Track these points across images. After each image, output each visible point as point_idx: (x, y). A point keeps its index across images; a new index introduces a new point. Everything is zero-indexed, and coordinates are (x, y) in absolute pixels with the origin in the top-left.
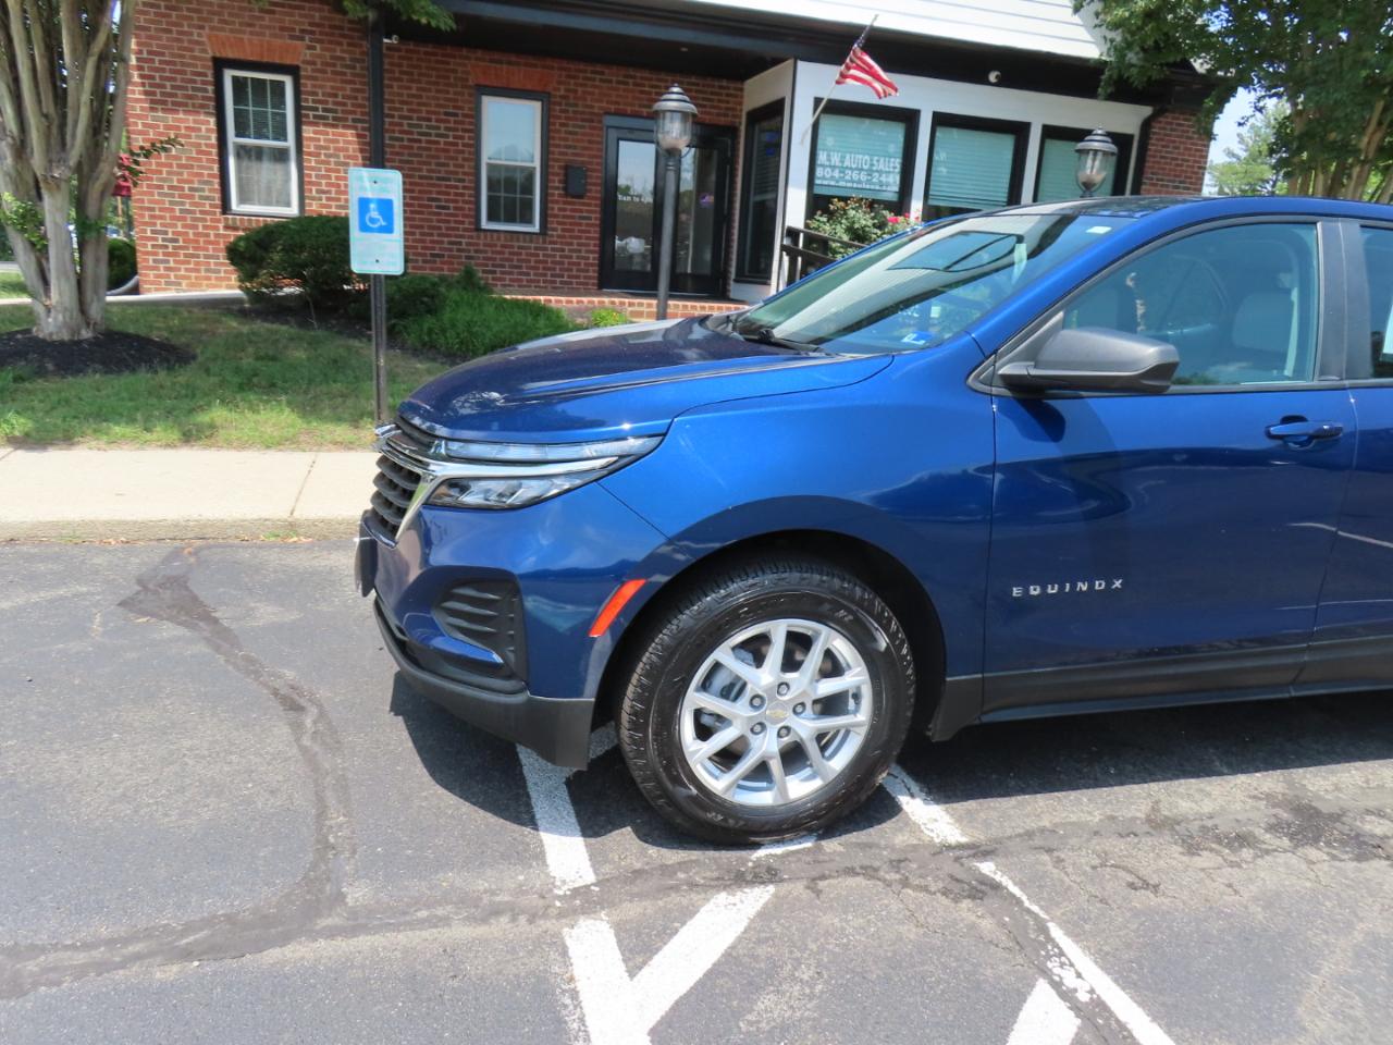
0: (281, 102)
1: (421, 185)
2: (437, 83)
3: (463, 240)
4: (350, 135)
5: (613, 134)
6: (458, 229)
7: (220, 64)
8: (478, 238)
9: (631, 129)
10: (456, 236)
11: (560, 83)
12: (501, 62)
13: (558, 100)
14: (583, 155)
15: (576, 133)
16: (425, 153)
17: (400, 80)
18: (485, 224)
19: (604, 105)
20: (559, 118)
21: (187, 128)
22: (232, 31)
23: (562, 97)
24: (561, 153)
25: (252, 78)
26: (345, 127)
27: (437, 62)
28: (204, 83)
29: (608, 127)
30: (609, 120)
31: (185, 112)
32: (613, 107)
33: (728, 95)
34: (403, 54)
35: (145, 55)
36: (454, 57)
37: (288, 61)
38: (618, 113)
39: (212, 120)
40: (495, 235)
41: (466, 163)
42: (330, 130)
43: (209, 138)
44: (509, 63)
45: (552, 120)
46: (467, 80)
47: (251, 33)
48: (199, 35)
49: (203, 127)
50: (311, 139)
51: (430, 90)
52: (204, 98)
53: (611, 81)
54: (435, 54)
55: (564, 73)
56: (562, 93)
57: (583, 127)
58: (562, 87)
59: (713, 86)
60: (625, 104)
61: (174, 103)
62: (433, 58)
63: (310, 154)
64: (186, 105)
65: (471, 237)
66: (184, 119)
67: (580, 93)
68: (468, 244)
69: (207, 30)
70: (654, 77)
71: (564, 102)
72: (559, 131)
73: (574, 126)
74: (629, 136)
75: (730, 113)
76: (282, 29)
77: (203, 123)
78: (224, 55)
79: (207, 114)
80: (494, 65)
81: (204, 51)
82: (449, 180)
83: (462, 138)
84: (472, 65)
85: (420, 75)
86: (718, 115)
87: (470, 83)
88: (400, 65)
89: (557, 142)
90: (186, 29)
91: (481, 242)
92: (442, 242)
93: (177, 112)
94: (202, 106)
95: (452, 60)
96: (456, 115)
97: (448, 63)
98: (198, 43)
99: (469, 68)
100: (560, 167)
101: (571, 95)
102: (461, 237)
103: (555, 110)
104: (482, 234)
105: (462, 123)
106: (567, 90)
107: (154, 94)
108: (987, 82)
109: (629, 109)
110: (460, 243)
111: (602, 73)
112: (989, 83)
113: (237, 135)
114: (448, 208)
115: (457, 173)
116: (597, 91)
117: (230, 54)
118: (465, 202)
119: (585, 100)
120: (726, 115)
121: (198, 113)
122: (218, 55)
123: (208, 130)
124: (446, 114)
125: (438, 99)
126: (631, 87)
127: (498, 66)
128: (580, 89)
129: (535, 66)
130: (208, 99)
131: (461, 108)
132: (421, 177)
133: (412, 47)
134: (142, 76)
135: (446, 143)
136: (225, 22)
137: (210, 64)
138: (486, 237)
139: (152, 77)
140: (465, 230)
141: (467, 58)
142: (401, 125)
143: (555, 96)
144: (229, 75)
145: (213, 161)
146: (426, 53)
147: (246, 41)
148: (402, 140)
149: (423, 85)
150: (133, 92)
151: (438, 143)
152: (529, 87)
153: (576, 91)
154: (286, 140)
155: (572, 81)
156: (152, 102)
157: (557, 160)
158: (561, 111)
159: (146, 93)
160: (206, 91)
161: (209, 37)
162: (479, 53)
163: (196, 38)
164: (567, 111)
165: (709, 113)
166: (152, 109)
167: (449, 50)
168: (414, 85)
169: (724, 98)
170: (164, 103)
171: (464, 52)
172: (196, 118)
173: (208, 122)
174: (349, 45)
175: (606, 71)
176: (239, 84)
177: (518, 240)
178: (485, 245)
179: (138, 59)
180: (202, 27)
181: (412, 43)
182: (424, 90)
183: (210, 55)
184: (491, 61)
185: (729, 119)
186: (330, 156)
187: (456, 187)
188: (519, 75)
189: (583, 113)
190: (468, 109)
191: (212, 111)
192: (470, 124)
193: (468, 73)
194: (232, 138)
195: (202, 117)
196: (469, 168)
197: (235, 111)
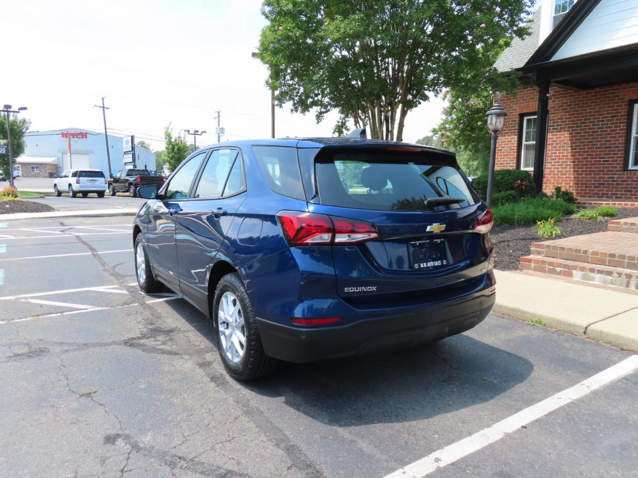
1: (597, 151)
2: (609, 104)
3: (616, 176)
4: (566, 134)
6: (613, 171)
7: (522, 116)
8: (623, 174)
10: (612, 174)
16: (599, 137)
18: (630, 167)
21: (508, 141)
22: (526, 102)
26: (564, 131)
27: (610, 93)
28: (515, 124)
31: (508, 136)
34: (593, 94)
36: (618, 89)
39: (516, 137)
40: (633, 172)
41: (620, 138)
42: (558, 133)
43: (514, 144)
46: (624, 98)
47: (533, 102)
48: (516, 107)
49: (513, 140)
50: (551, 138)
51: (604, 107)
52: (515, 129)
54: (609, 90)
61: (505, 133)
62: (608, 92)
63: (549, 144)
64: (508, 133)
65: (620, 174)
66: (508, 138)
68: (618, 178)
78: (522, 112)
79: (515, 135)
81: (517, 112)
82: (611, 148)
83: (619, 127)
84: (628, 92)
85: (601, 101)
87: (625, 100)
88: (591, 100)
90: (512, 106)
91: (625, 176)
92: (605, 178)
93: (505, 136)
94: (514, 132)
95: (617, 91)
96: (617, 116)
97: (615, 93)
98: (515, 110)
99: (626, 93)
102: (615, 174)
104: (629, 172)
105: (620, 119)
110: (614, 178)
113: (526, 141)
114: (609, 161)
115: (615, 144)
117: (525, 111)
118: (618, 157)
121: (511, 135)
122: (521, 112)
123: (515, 141)
124: (612, 117)
125: (609, 110)
130: (517, 129)
131: (621, 113)
132: (597, 148)
133: (598, 90)
135: (610, 130)
136: (524, 100)
137: (518, 116)
138: (627, 174)
140: (617, 171)
141: (626, 88)
144: (525, 119)
145: (514, 152)
146: (604, 91)
147: (531, 105)
148: (589, 132)
149: (602, 106)
151: (606, 131)
160: (516, 126)
161: (518, 106)
162: (632, 84)
163: (514, 108)
167: (616, 87)
168: (597, 107)
170: (502, 133)
171: (624, 86)
172: (511, 137)
173: (515, 138)
174: (570, 96)
176: (529, 121)
178: (627, 178)
180: (517, 104)
181: (598, 88)
182: (601, 108)
183: (518, 113)
186: (557, 144)
187: (614, 151)
190: (624, 111)
191: (517, 133)
192: (624, 119)
193: (625, 95)
194: (524, 142)
195: (513, 137)
196: (622, 140)
197: (527, 132)
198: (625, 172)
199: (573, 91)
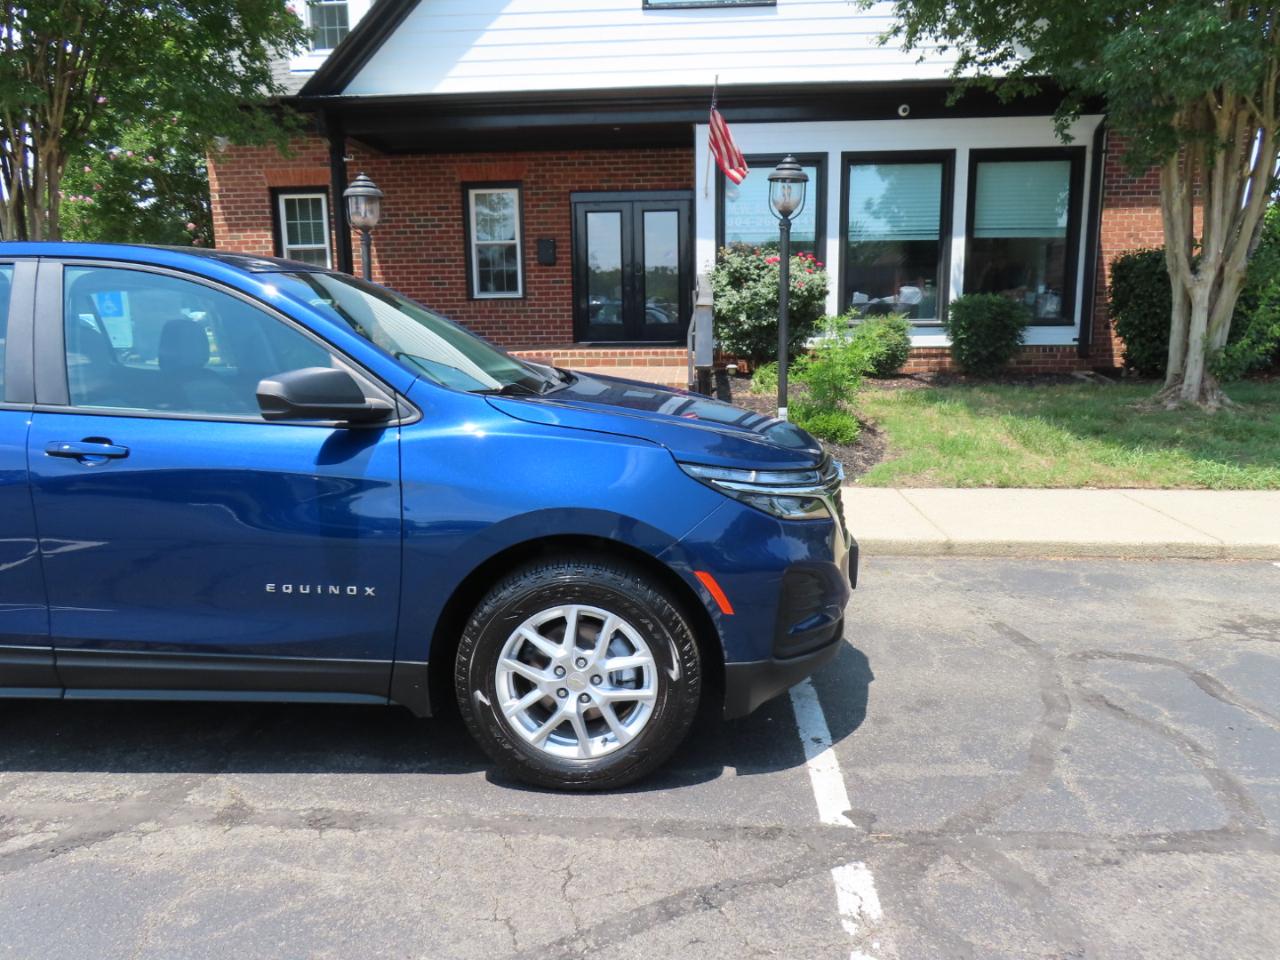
0: (319, 216)
1: (423, 267)
2: (430, 185)
3: (458, 309)
5: (580, 209)
6: (452, 301)
7: (274, 193)
8: (470, 306)
9: (596, 203)
10: (452, 304)
11: (529, 171)
12: (480, 161)
13: (529, 185)
14: (553, 229)
15: (546, 212)
16: (423, 241)
17: (402, 186)
18: (477, 295)
19: (570, 185)
20: (531, 200)
21: (253, 242)
22: (281, 166)
23: (532, 182)
24: (534, 230)
25: (299, 200)
27: (431, 168)
28: (263, 207)
29: (576, 203)
30: (575, 197)
31: (252, 230)
32: (577, 186)
33: (681, 162)
34: (403, 165)
35: (224, 193)
36: (443, 162)
37: (320, 183)
38: (581, 190)
39: (269, 234)
40: (483, 303)
41: (456, 246)
43: (268, 248)
44: (488, 160)
45: (525, 203)
46: (454, 179)
47: (294, 166)
48: (259, 172)
49: (264, 240)
51: (425, 191)
52: (264, 218)
53: (573, 164)
54: (429, 162)
55: (533, 163)
56: (533, 179)
57: (552, 206)
58: (533, 175)
59: (667, 156)
60: (587, 182)
61: (244, 225)
62: (427, 165)
64: (251, 225)
65: (463, 306)
66: (251, 235)
67: (547, 177)
68: (461, 312)
69: (264, 169)
70: (612, 155)
71: (534, 186)
72: (532, 212)
73: (544, 206)
74: (597, 208)
75: (685, 177)
76: (315, 159)
77: (262, 236)
78: (276, 185)
79: (267, 230)
80: (474, 164)
81: (263, 184)
82: (444, 261)
83: (452, 226)
84: (458, 168)
85: (418, 179)
86: (673, 180)
87: (456, 181)
88: (402, 174)
89: (531, 221)
90: (250, 170)
91: (472, 309)
93: (245, 231)
94: (262, 225)
95: (441, 165)
96: (447, 208)
97: (438, 167)
98: (258, 178)
99: (455, 169)
100: (534, 242)
101: (540, 180)
102: (457, 306)
103: (527, 194)
104: (477, 303)
105: (452, 214)
106: (536, 176)
107: (230, 219)
108: (898, 117)
109: (591, 186)
110: (455, 312)
111: (565, 158)
112: (899, 117)
113: (290, 242)
114: (444, 284)
115: (450, 255)
116: (562, 174)
117: (280, 183)
118: (457, 278)
119: (552, 182)
120: (681, 180)
121: (259, 230)
122: (271, 185)
123: (267, 242)
124: (439, 208)
125: (432, 197)
126: (592, 166)
127: (478, 164)
128: (547, 174)
129: (508, 160)
130: (267, 218)
131: (451, 202)
132: (422, 261)
134: (223, 208)
135: (440, 232)
136: (276, 160)
137: (267, 192)
138: (475, 305)
139: (229, 208)
140: (459, 301)
141: (453, 161)
142: (404, 221)
143: (527, 183)
144: (282, 199)
146: (421, 162)
147: (291, 172)
148: (405, 233)
149: (420, 188)
150: (217, 220)
151: (434, 232)
152: (505, 178)
153: (544, 176)
154: (322, 242)
155: (540, 168)
156: (229, 225)
157: (532, 236)
158: (533, 194)
159: (226, 220)
160: (264, 213)
161: (265, 172)
162: (462, 156)
163: (257, 175)
164: (537, 194)
165: (664, 180)
166: (230, 231)
167: (438, 157)
168: (413, 189)
169: (678, 165)
170: (238, 225)
171: (451, 157)
172: (260, 233)
173: (266, 236)
174: (363, 164)
175: (569, 156)
176: (289, 203)
177: (502, 306)
178: (475, 312)
179: (220, 196)
180: (261, 167)
181: (409, 156)
182: (420, 191)
183: (267, 185)
184: (473, 161)
185: (685, 182)
187: (450, 266)
188: (495, 168)
189: (552, 194)
190: (456, 202)
191: (269, 227)
192: (458, 214)
193: (454, 173)
194: (286, 246)
195: (262, 233)
196: (459, 250)
197: (288, 225)
198: (472, 303)
199: (368, 156)
